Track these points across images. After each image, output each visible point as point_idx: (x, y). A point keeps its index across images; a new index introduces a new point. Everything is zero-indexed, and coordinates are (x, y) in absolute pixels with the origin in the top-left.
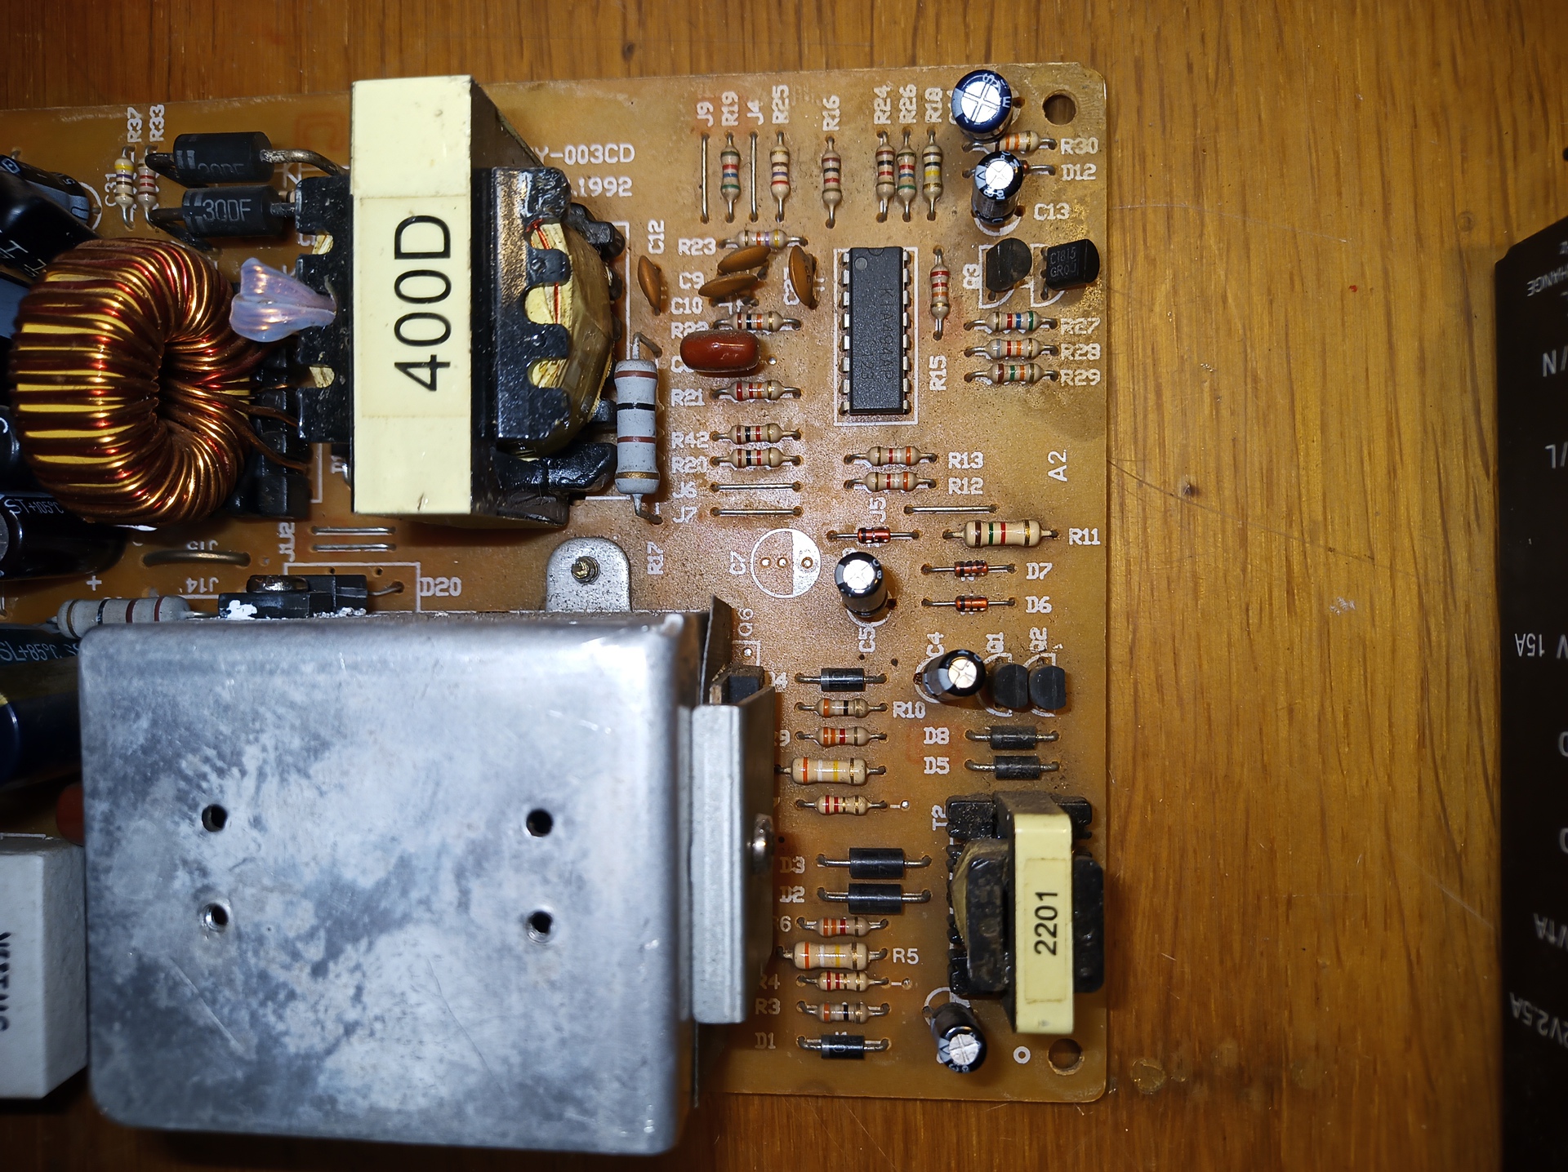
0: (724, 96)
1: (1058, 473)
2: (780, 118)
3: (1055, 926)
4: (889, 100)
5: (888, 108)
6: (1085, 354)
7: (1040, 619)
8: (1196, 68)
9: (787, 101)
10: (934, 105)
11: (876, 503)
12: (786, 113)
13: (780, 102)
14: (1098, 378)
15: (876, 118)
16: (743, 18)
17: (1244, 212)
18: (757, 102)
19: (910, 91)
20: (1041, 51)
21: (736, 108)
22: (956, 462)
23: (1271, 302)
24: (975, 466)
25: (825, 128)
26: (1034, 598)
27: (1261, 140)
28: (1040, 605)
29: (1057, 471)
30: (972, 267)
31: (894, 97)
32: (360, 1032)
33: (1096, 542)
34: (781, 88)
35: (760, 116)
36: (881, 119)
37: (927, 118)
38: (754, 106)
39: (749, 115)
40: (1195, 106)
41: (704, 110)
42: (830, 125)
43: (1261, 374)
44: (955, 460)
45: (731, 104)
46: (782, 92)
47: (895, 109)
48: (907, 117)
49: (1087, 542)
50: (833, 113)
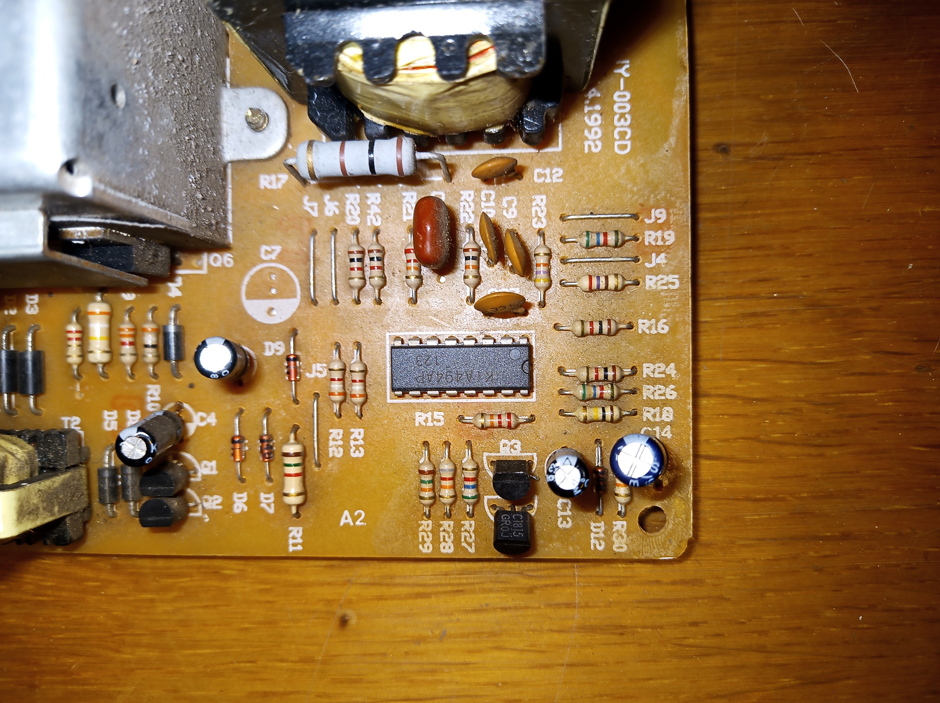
0: (671, 232)
1: (346, 519)
2: (650, 282)
4: (663, 376)
5: (657, 375)
6: (444, 541)
7: (228, 504)
8: (694, 629)
9: (665, 288)
10: (658, 415)
11: (321, 369)
12: (654, 287)
13: (664, 282)
14: (425, 551)
15: (648, 365)
18: (665, 261)
19: (671, 393)
21: (660, 243)
22: (355, 435)
24: (352, 450)
25: (640, 321)
26: (245, 500)
28: (240, 504)
29: (349, 517)
30: (518, 447)
31: (666, 381)
33: (291, 549)
34: (677, 282)
35: (653, 265)
36: (647, 369)
37: (647, 409)
38: (661, 259)
39: (654, 255)
41: (660, 214)
42: (643, 325)
44: (358, 433)
45: (663, 238)
46: (673, 283)
47: (654, 382)
48: (647, 392)
49: (291, 541)
50: (654, 328)
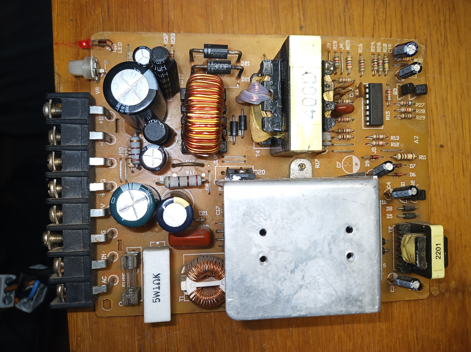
0: (333, 42)
1: (416, 142)
2: (348, 48)
3: (440, 252)
4: (374, 46)
5: (374, 48)
6: (422, 112)
7: (413, 178)
8: (439, 42)
9: (349, 44)
10: (385, 48)
11: (374, 149)
12: (349, 47)
13: (348, 45)
14: (425, 118)
15: (371, 50)
16: (331, 21)
17: (451, 78)
18: (342, 44)
19: (379, 44)
20: (403, 36)
21: (336, 45)
22: (393, 138)
23: (457, 100)
24: (397, 140)
25: (359, 52)
26: (412, 173)
27: (454, 61)
28: (413, 175)
29: (416, 141)
30: (395, 89)
31: (376, 45)
32: (304, 288)
33: (425, 159)
34: (348, 41)
35: (343, 48)
36: (373, 50)
37: (383, 51)
38: (341, 45)
39: (340, 47)
40: (439, 51)
41: (328, 45)
42: (360, 51)
43: (456, 118)
44: (392, 138)
45: (335, 44)
46: (348, 42)
47: (376, 49)
48: (379, 51)
49: (423, 159)
50: (361, 48)
